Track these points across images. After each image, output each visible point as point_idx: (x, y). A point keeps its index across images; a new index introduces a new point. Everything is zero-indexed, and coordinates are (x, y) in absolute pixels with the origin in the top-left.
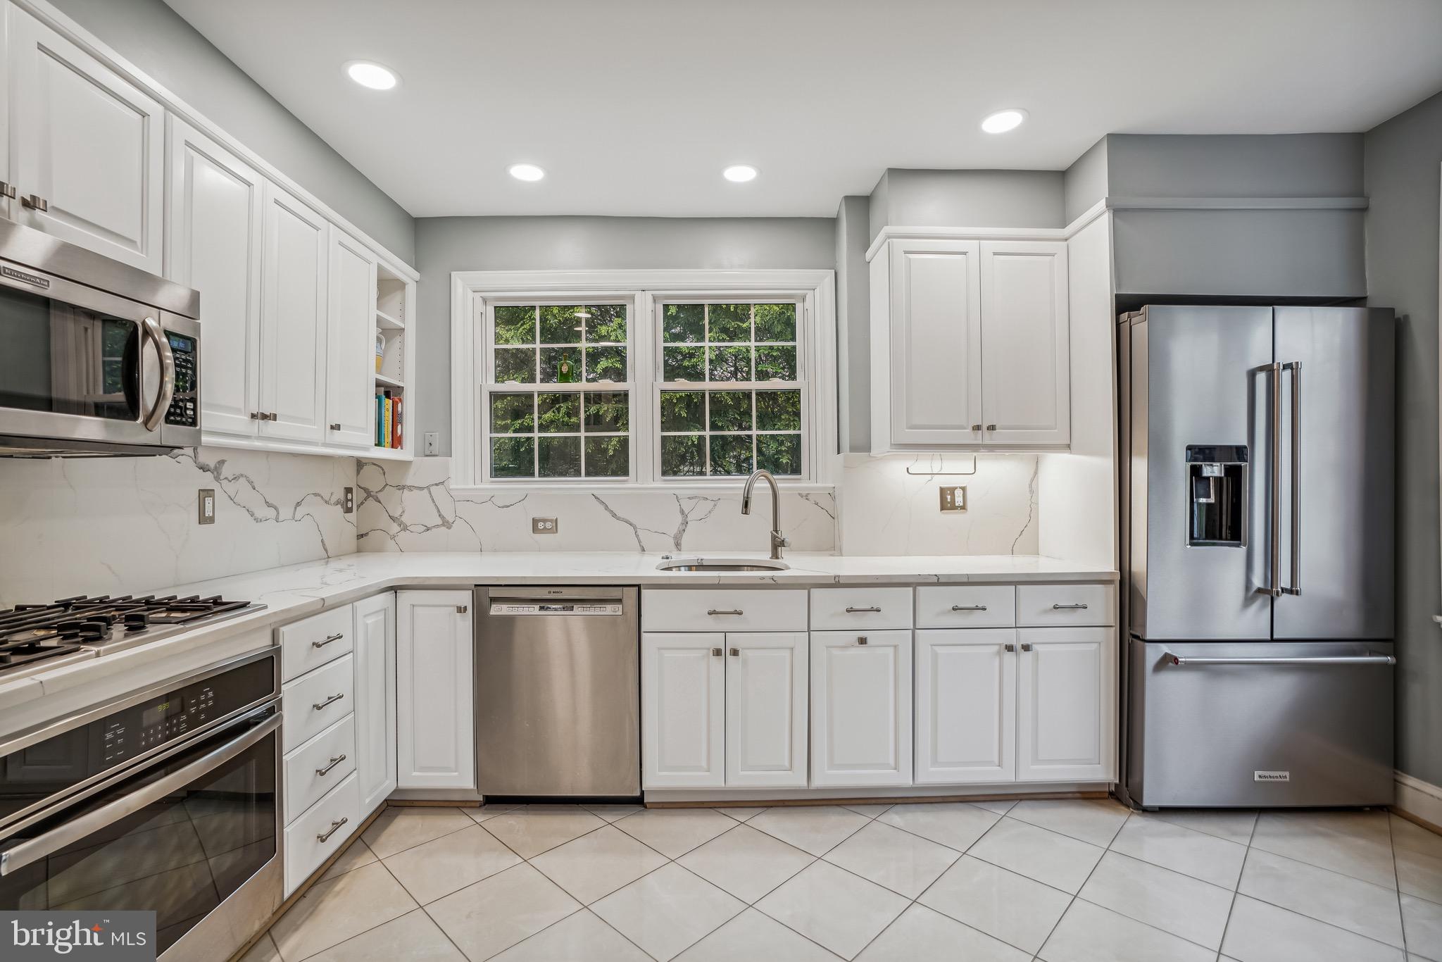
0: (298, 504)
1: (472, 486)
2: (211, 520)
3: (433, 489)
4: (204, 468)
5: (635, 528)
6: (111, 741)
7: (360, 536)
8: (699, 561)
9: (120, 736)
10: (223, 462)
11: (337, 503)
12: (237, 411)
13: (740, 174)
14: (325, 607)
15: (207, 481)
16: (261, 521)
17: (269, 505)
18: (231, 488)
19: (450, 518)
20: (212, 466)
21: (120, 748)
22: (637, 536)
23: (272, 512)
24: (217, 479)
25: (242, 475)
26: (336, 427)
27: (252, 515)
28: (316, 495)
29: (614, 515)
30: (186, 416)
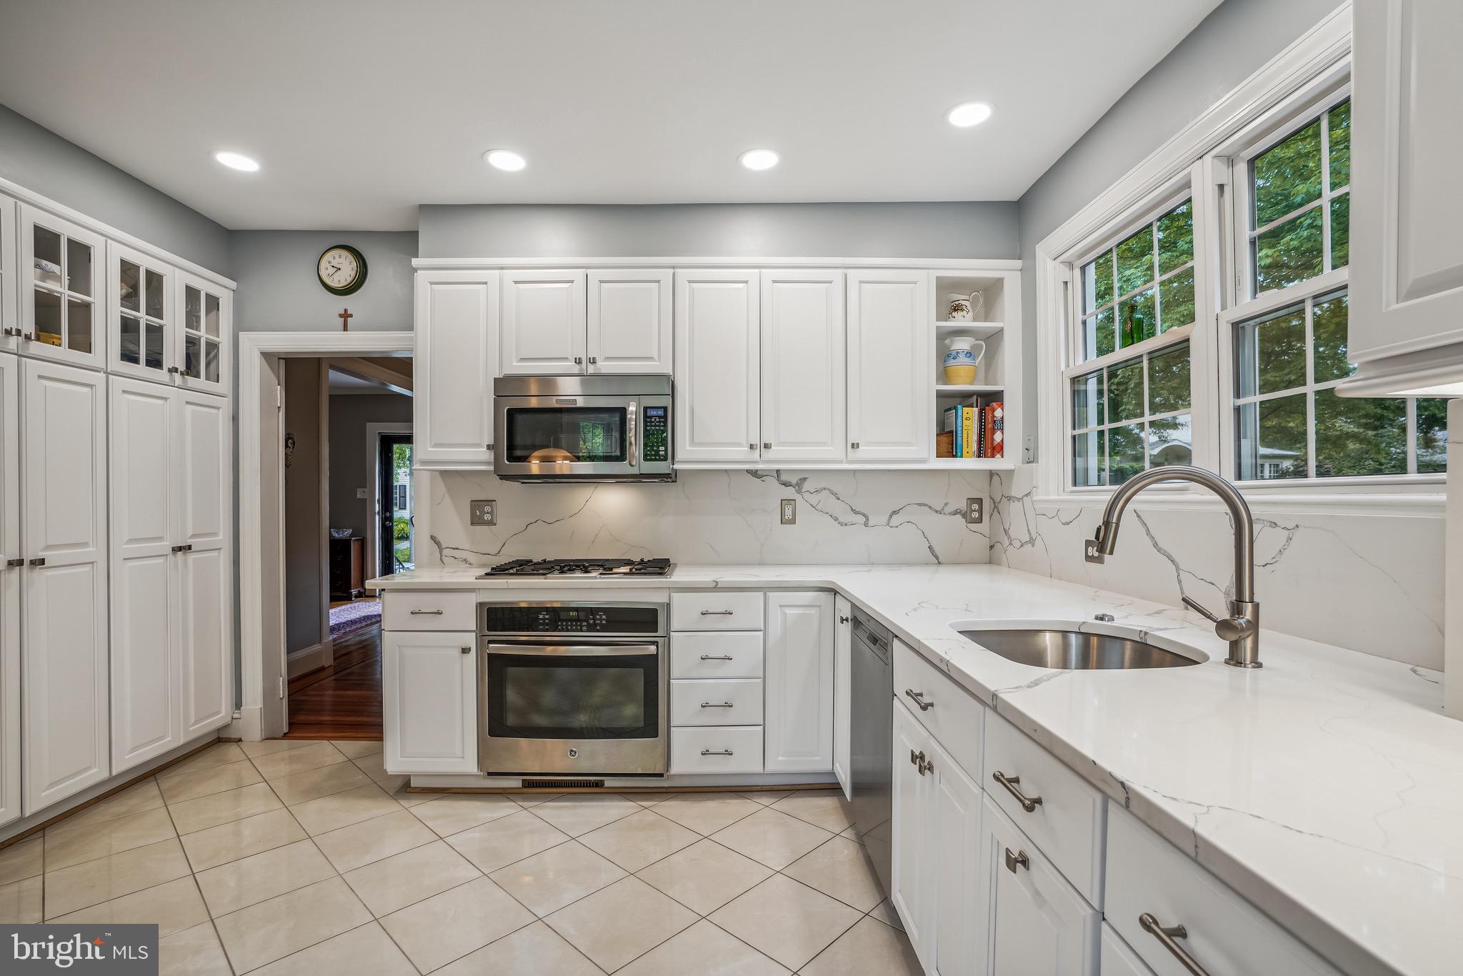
0: (895, 513)
2: (793, 521)
4: (786, 484)
5: (1177, 568)
6: (541, 619)
7: (992, 547)
8: (1142, 635)
9: (547, 619)
10: (805, 479)
11: (956, 513)
14: (716, 588)
15: (790, 493)
16: (846, 525)
17: (856, 513)
18: (814, 499)
19: (1034, 535)
20: (794, 481)
21: (547, 625)
22: (1180, 582)
23: (861, 519)
24: (799, 492)
25: (825, 489)
26: (855, 446)
27: (836, 519)
28: (920, 505)
29: (1156, 545)
30: (660, 456)
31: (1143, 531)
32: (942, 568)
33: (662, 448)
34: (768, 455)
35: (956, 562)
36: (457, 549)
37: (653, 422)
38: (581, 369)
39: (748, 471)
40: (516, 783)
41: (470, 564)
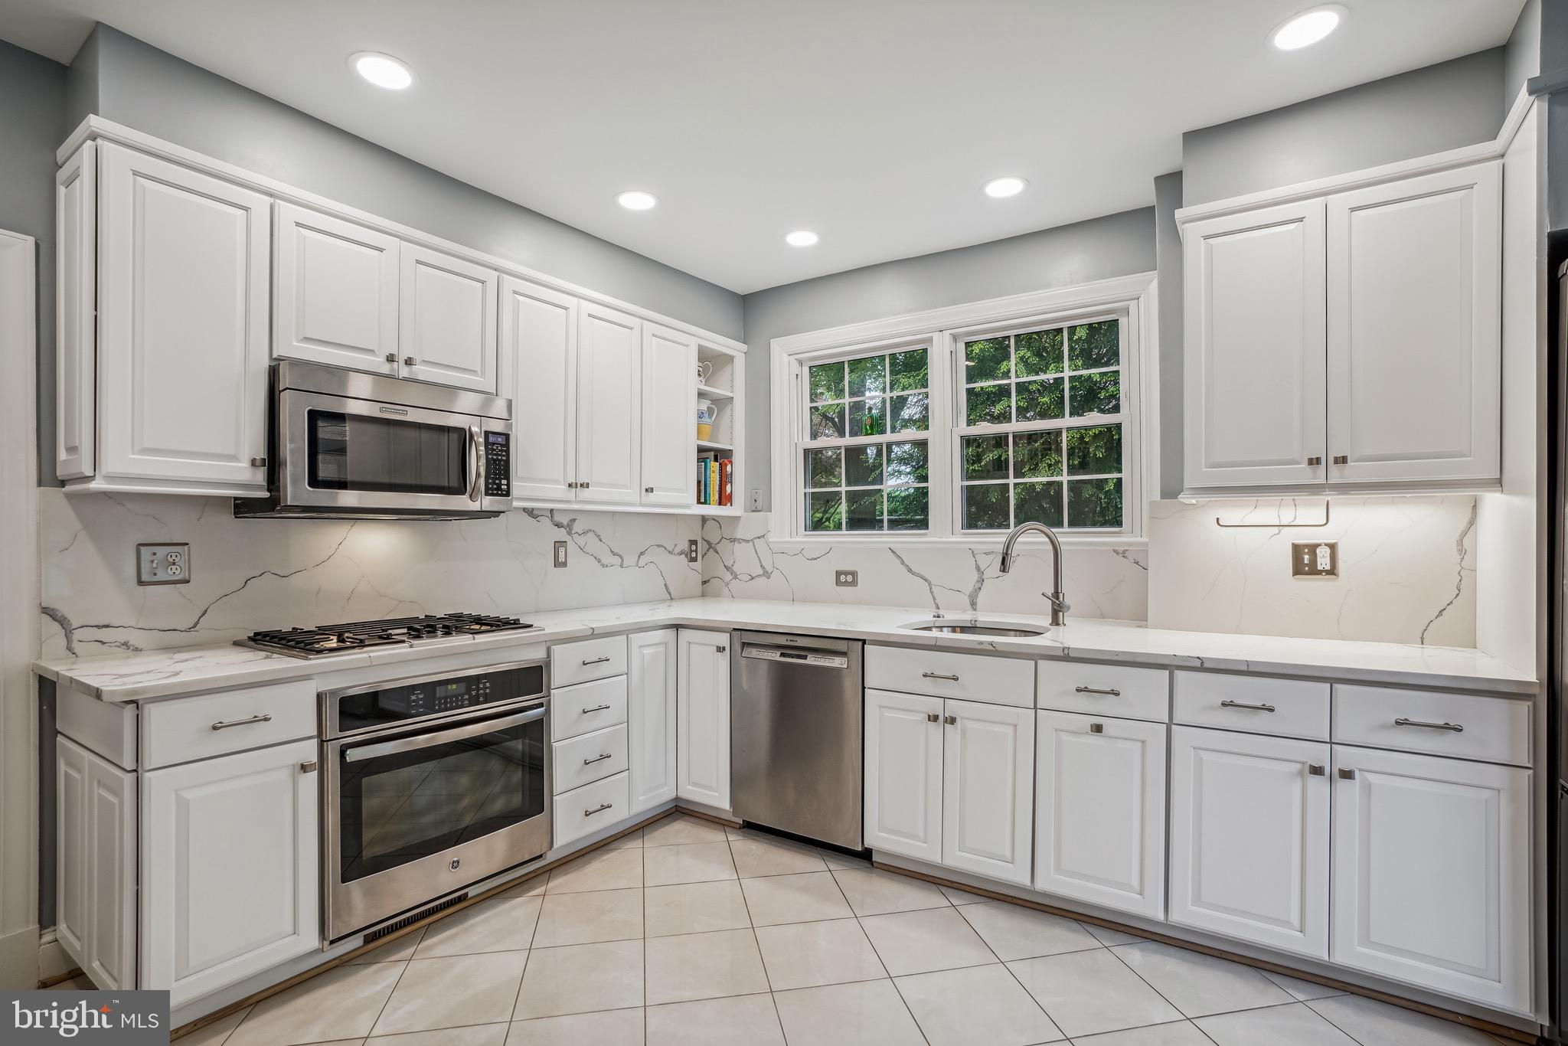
0: (642, 553)
1: (789, 539)
2: (564, 564)
3: (756, 541)
4: (558, 525)
5: (930, 584)
6: (414, 701)
7: (704, 582)
8: (973, 622)
9: (421, 699)
10: (574, 520)
11: (681, 553)
12: (555, 482)
13: (1004, 188)
14: (593, 635)
15: (561, 534)
16: (607, 566)
17: (614, 554)
18: (581, 541)
19: (769, 569)
20: (565, 523)
21: (421, 706)
22: (932, 593)
23: (617, 560)
24: (569, 533)
25: (590, 531)
26: (649, 490)
27: (599, 561)
28: (658, 546)
29: (910, 570)
30: (501, 490)
31: (898, 562)
32: (674, 603)
33: (504, 482)
34: (585, 494)
35: (682, 598)
36: (107, 626)
37: (495, 450)
38: (392, 369)
39: (525, 510)
40: (357, 942)
41: (137, 649)
